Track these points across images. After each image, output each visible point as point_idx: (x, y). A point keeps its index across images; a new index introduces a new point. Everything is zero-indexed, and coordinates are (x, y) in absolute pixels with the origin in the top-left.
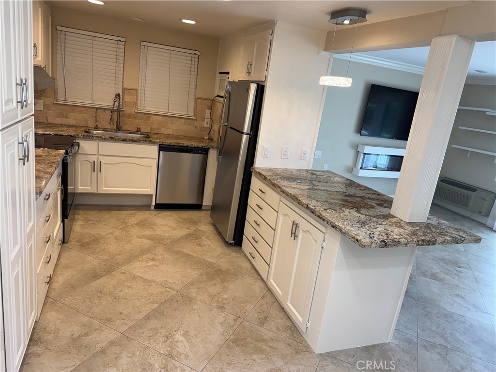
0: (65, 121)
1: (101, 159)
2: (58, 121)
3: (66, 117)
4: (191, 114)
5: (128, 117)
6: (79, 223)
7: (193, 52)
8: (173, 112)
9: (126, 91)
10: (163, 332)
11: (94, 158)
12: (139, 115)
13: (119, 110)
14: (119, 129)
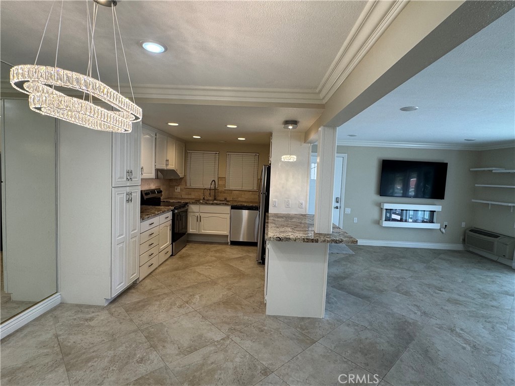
0: (190, 197)
1: (201, 214)
2: (187, 197)
3: (191, 195)
4: (255, 188)
5: (221, 193)
6: (187, 248)
7: (255, 154)
8: (244, 188)
9: (219, 179)
10: (191, 293)
11: (198, 214)
12: (226, 191)
13: (215, 189)
14: (215, 199)
